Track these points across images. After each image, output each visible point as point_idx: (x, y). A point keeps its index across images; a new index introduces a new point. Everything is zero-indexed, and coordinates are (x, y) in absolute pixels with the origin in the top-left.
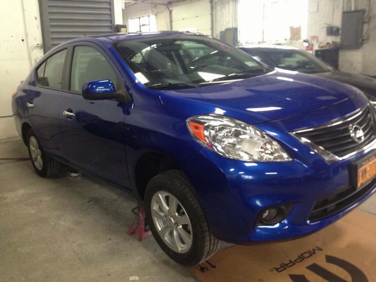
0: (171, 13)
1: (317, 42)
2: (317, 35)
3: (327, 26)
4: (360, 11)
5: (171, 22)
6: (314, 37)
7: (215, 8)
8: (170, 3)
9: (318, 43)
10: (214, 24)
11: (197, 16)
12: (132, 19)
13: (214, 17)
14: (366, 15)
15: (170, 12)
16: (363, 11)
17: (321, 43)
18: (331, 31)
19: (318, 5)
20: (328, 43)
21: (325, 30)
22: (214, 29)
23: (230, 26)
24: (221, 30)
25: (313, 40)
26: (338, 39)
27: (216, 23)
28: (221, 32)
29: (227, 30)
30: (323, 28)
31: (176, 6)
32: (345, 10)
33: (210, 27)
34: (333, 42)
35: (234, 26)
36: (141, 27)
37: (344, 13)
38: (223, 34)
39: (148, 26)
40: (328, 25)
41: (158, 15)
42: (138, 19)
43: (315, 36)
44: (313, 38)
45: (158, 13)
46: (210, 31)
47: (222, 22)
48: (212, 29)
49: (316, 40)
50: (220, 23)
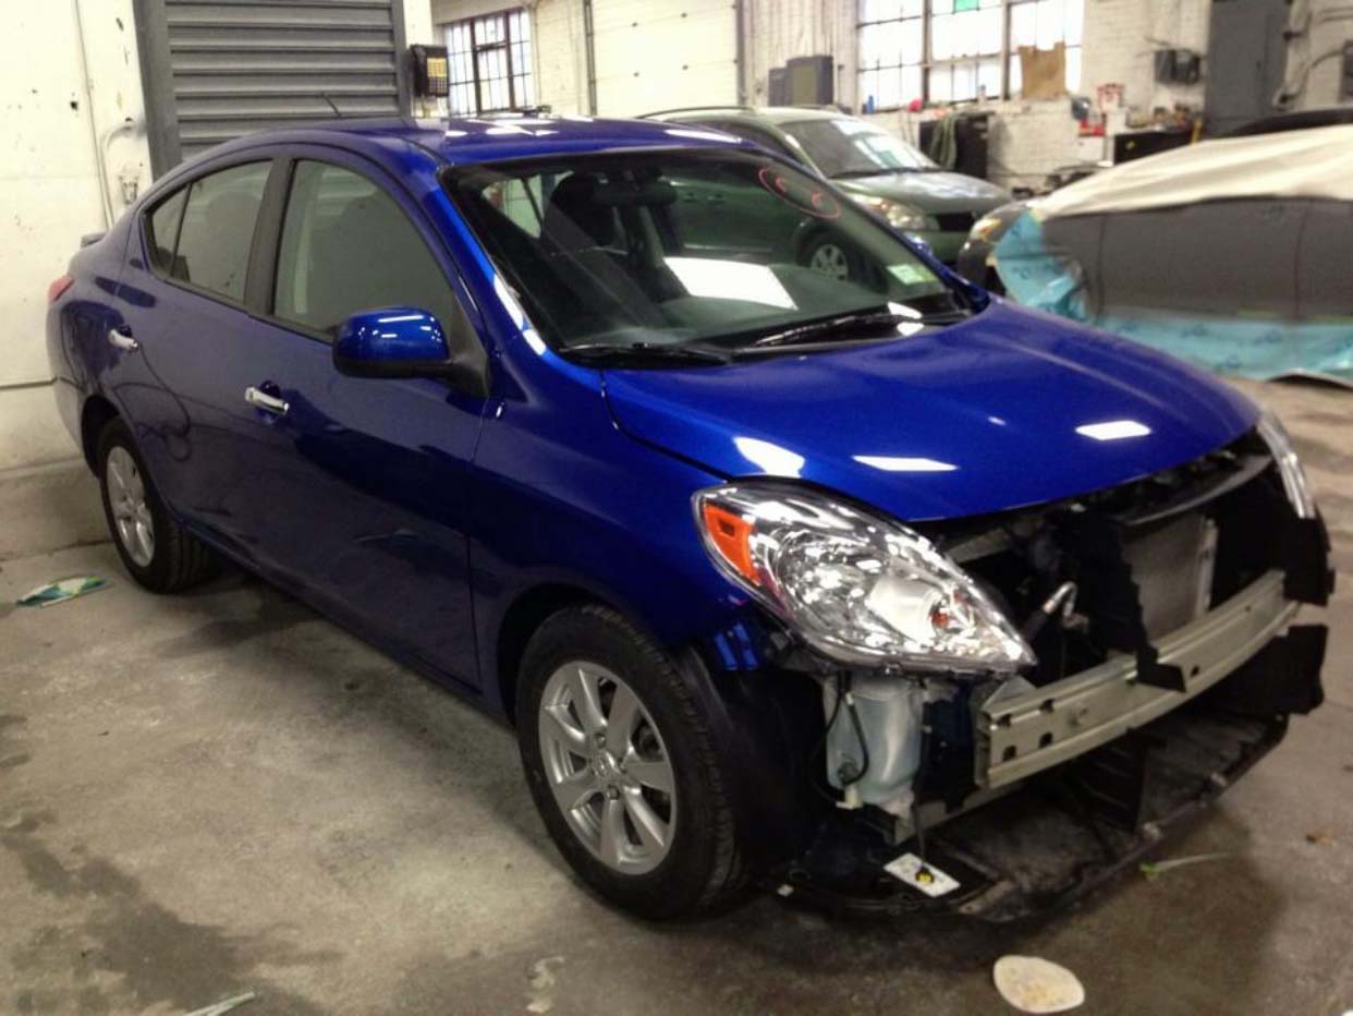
0: (588, 3)
1: (1121, 105)
2: (1119, 81)
3: (1156, 47)
5: (589, 34)
6: (1111, 90)
9: (1126, 109)
10: (747, 41)
11: (684, 15)
13: (747, 16)
14: (1296, 7)
17: (1134, 109)
18: (1173, 67)
20: (1160, 111)
21: (1149, 61)
22: (748, 59)
23: (805, 49)
24: (771, 67)
25: (1105, 97)
26: (1194, 98)
27: (753, 37)
28: (773, 72)
29: (795, 64)
30: (1139, 55)
33: (732, 54)
34: (1178, 107)
35: (821, 50)
36: (482, 59)
37: (1217, 1)
38: (779, 77)
39: (503, 53)
40: (1163, 43)
41: (539, 10)
43: (1114, 86)
44: (1108, 90)
45: (539, 1)
46: (733, 70)
47: (776, 36)
48: (740, 61)
49: (1116, 97)
50: (771, 39)
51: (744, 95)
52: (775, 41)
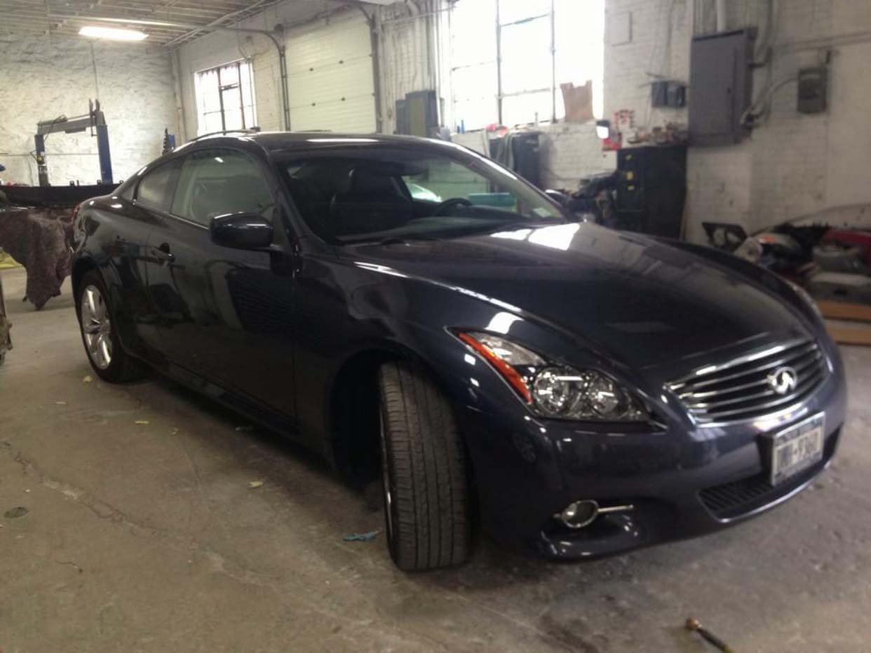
0: (282, 56)
1: (631, 126)
2: (630, 108)
3: (652, 79)
4: (740, 32)
5: (284, 77)
6: (624, 114)
7: (383, 40)
8: (280, 29)
9: (636, 129)
10: (382, 80)
11: (341, 62)
12: (202, 73)
13: (381, 62)
14: (758, 42)
15: (280, 51)
16: (751, 34)
17: (641, 129)
18: (665, 94)
19: (631, 22)
20: (657, 130)
21: (648, 91)
22: (382, 93)
23: (418, 86)
24: (398, 98)
25: (620, 121)
26: (681, 118)
27: (386, 78)
28: (398, 103)
29: (411, 96)
30: (641, 87)
31: (295, 36)
32: (701, 31)
33: (370, 89)
34: (669, 127)
35: (427, 86)
36: (224, 93)
37: (696, 40)
38: (402, 106)
39: (237, 90)
40: (656, 76)
41: (256, 61)
42: (215, 73)
43: (626, 111)
44: (623, 114)
45: (255, 55)
46: (372, 100)
47: (400, 76)
48: (377, 94)
49: (628, 120)
50: (396, 79)
51: (381, 119)
52: (399, 80)
